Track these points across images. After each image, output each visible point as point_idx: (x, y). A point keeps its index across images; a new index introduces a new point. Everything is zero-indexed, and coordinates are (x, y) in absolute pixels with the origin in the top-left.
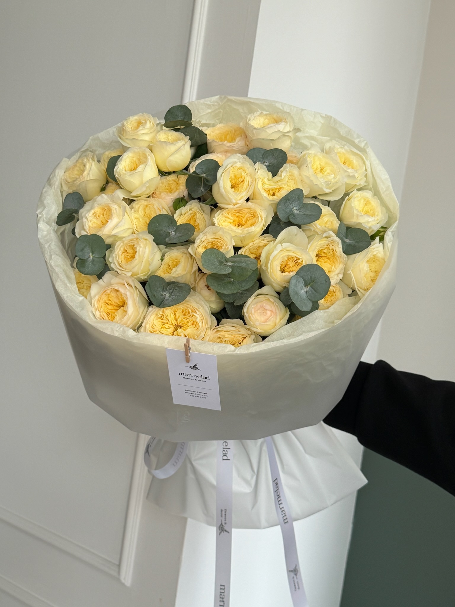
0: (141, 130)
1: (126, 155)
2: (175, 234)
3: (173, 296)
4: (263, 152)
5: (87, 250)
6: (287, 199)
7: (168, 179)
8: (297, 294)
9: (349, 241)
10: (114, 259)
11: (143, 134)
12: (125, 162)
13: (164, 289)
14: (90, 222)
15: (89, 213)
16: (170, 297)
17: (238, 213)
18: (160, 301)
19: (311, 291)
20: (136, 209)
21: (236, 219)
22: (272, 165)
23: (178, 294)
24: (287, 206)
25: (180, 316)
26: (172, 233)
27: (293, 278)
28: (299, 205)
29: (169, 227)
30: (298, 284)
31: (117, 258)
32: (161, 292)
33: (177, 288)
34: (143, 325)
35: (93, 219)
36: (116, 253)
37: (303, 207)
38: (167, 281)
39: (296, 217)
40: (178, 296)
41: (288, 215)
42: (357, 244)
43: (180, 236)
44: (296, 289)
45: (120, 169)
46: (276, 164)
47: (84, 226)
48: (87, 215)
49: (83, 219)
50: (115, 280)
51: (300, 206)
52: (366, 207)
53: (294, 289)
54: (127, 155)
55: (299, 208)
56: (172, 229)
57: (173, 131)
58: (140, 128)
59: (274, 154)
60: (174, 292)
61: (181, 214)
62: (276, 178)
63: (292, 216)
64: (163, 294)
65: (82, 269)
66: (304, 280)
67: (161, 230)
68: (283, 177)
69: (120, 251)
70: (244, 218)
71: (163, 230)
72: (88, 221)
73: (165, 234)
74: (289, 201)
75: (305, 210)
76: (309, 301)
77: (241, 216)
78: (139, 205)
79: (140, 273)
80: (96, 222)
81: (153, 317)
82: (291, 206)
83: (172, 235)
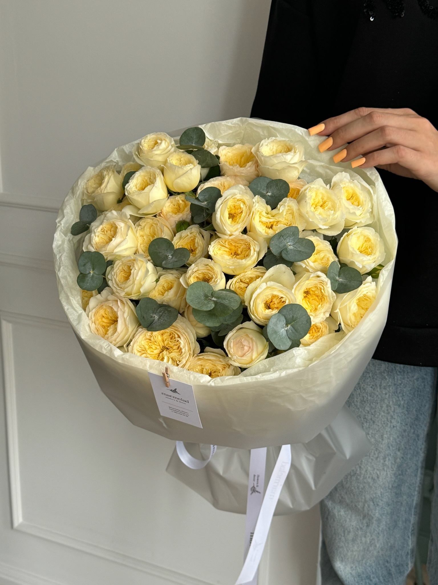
0: (155, 150)
1: (137, 174)
2: (172, 258)
3: (161, 319)
4: (268, 181)
5: (89, 265)
6: (281, 235)
7: (176, 199)
8: (276, 332)
9: (341, 280)
10: (113, 277)
11: (157, 154)
12: (137, 180)
13: (155, 311)
14: (97, 237)
15: (97, 229)
16: (159, 319)
17: (234, 243)
18: (149, 323)
19: (291, 330)
20: (142, 227)
21: (233, 248)
22: (274, 196)
23: (166, 319)
24: (281, 242)
25: (167, 339)
26: (170, 256)
27: (273, 317)
28: (294, 240)
29: (167, 250)
30: (278, 322)
31: (115, 277)
32: (151, 314)
33: (166, 312)
34: (131, 344)
35: (101, 235)
36: (115, 271)
37: (298, 242)
38: (159, 303)
39: (289, 253)
40: (165, 321)
41: (282, 250)
42: (348, 283)
43: (175, 262)
44: (275, 328)
45: (131, 187)
46: (278, 195)
47: (92, 240)
48: (95, 230)
49: (92, 233)
50: (111, 297)
51: (295, 242)
52: (365, 243)
53: (273, 328)
54: (139, 174)
55: (294, 243)
56: (170, 253)
57: (186, 153)
58: (155, 148)
59: (278, 185)
60: (163, 316)
61: (181, 238)
62: (275, 211)
63: (285, 252)
64: (153, 316)
65: (81, 284)
66: (286, 319)
67: (160, 252)
68: (281, 211)
69: (119, 270)
70: (240, 248)
71: (161, 252)
72: (96, 236)
73: (163, 257)
74: (283, 237)
75: (299, 246)
76: (288, 340)
77: (238, 246)
78: (145, 223)
79: (133, 294)
80: (103, 237)
81: (141, 337)
82: (285, 242)
83: (169, 259)
